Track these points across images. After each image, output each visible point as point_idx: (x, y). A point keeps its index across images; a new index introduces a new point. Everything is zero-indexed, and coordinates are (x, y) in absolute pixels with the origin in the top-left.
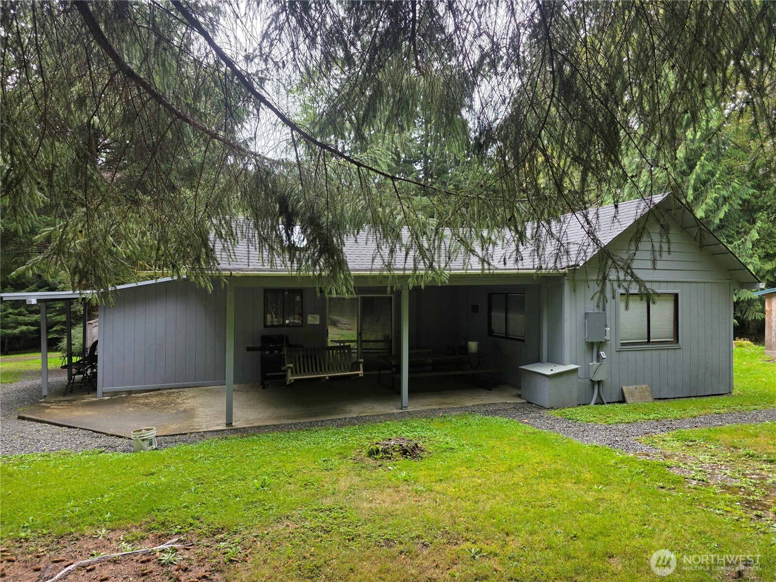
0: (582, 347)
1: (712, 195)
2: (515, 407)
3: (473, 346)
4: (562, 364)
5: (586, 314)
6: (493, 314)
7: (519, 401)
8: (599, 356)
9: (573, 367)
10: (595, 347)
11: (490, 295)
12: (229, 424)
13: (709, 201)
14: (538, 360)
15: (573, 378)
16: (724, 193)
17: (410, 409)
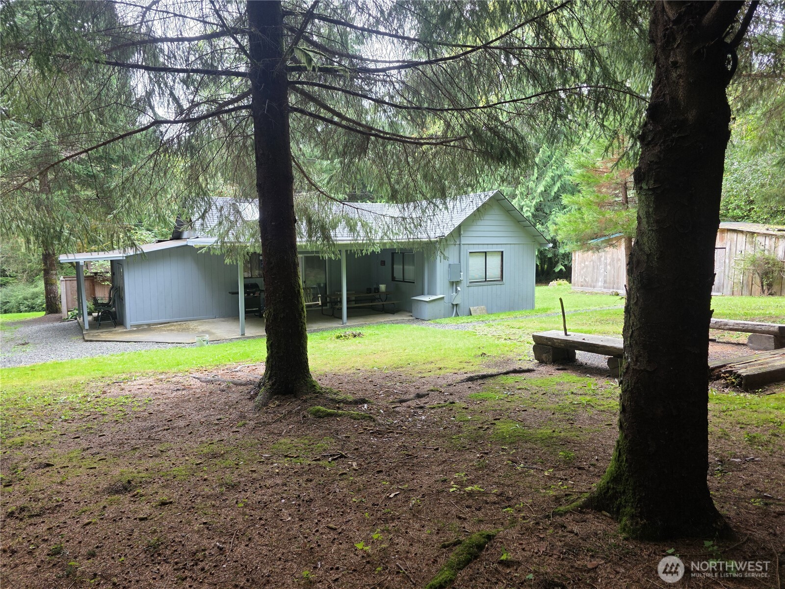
0: (447, 284)
1: (550, 174)
2: (409, 321)
3: (383, 287)
4: (436, 295)
5: (450, 265)
6: (395, 266)
7: (411, 318)
8: (456, 289)
9: (442, 296)
10: (454, 284)
11: (393, 254)
12: (243, 334)
13: (548, 179)
14: (422, 294)
15: (441, 302)
16: (558, 172)
17: (348, 324)
